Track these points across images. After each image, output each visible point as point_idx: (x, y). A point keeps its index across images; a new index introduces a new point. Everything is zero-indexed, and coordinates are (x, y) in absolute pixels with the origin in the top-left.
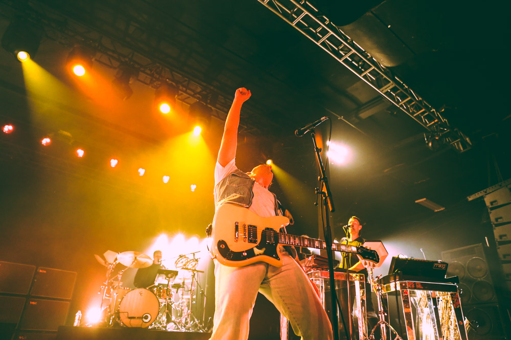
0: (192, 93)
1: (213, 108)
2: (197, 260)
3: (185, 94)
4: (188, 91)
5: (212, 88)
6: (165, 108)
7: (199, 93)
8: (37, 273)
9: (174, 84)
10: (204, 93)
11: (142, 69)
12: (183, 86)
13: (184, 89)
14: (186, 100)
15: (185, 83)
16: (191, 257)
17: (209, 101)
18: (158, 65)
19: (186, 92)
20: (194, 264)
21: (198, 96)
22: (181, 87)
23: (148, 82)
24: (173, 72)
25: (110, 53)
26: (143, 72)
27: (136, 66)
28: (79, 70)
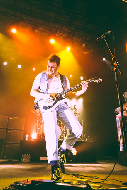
0: (64, 32)
1: (74, 38)
2: (76, 109)
3: (60, 33)
4: (62, 32)
5: (73, 28)
6: (52, 41)
7: (67, 32)
8: (9, 119)
9: (55, 29)
10: (69, 31)
11: (40, 25)
12: (59, 30)
13: (60, 31)
14: (62, 36)
15: (60, 28)
16: (73, 108)
17: (72, 35)
18: (47, 22)
19: (61, 32)
20: (75, 111)
21: (67, 33)
22: (58, 31)
23: (44, 31)
24: (54, 25)
25: (25, 21)
26: (41, 27)
27: (37, 24)
28: (14, 31)
